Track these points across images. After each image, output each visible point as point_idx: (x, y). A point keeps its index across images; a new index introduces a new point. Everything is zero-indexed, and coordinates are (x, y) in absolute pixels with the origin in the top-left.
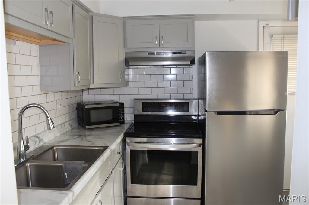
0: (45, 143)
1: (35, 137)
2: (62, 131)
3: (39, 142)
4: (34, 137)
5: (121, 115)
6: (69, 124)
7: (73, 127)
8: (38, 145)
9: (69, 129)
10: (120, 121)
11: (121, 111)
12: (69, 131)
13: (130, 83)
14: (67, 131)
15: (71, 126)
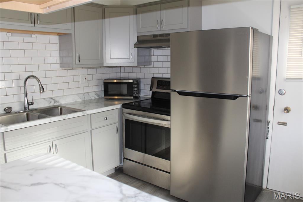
0: (61, 104)
1: (50, 99)
2: (84, 98)
3: (55, 103)
4: (48, 99)
5: (135, 90)
6: (95, 94)
7: (100, 97)
8: (53, 104)
9: (95, 97)
10: (134, 95)
11: (135, 87)
12: (95, 99)
13: (152, 63)
14: (92, 99)
15: (99, 96)
